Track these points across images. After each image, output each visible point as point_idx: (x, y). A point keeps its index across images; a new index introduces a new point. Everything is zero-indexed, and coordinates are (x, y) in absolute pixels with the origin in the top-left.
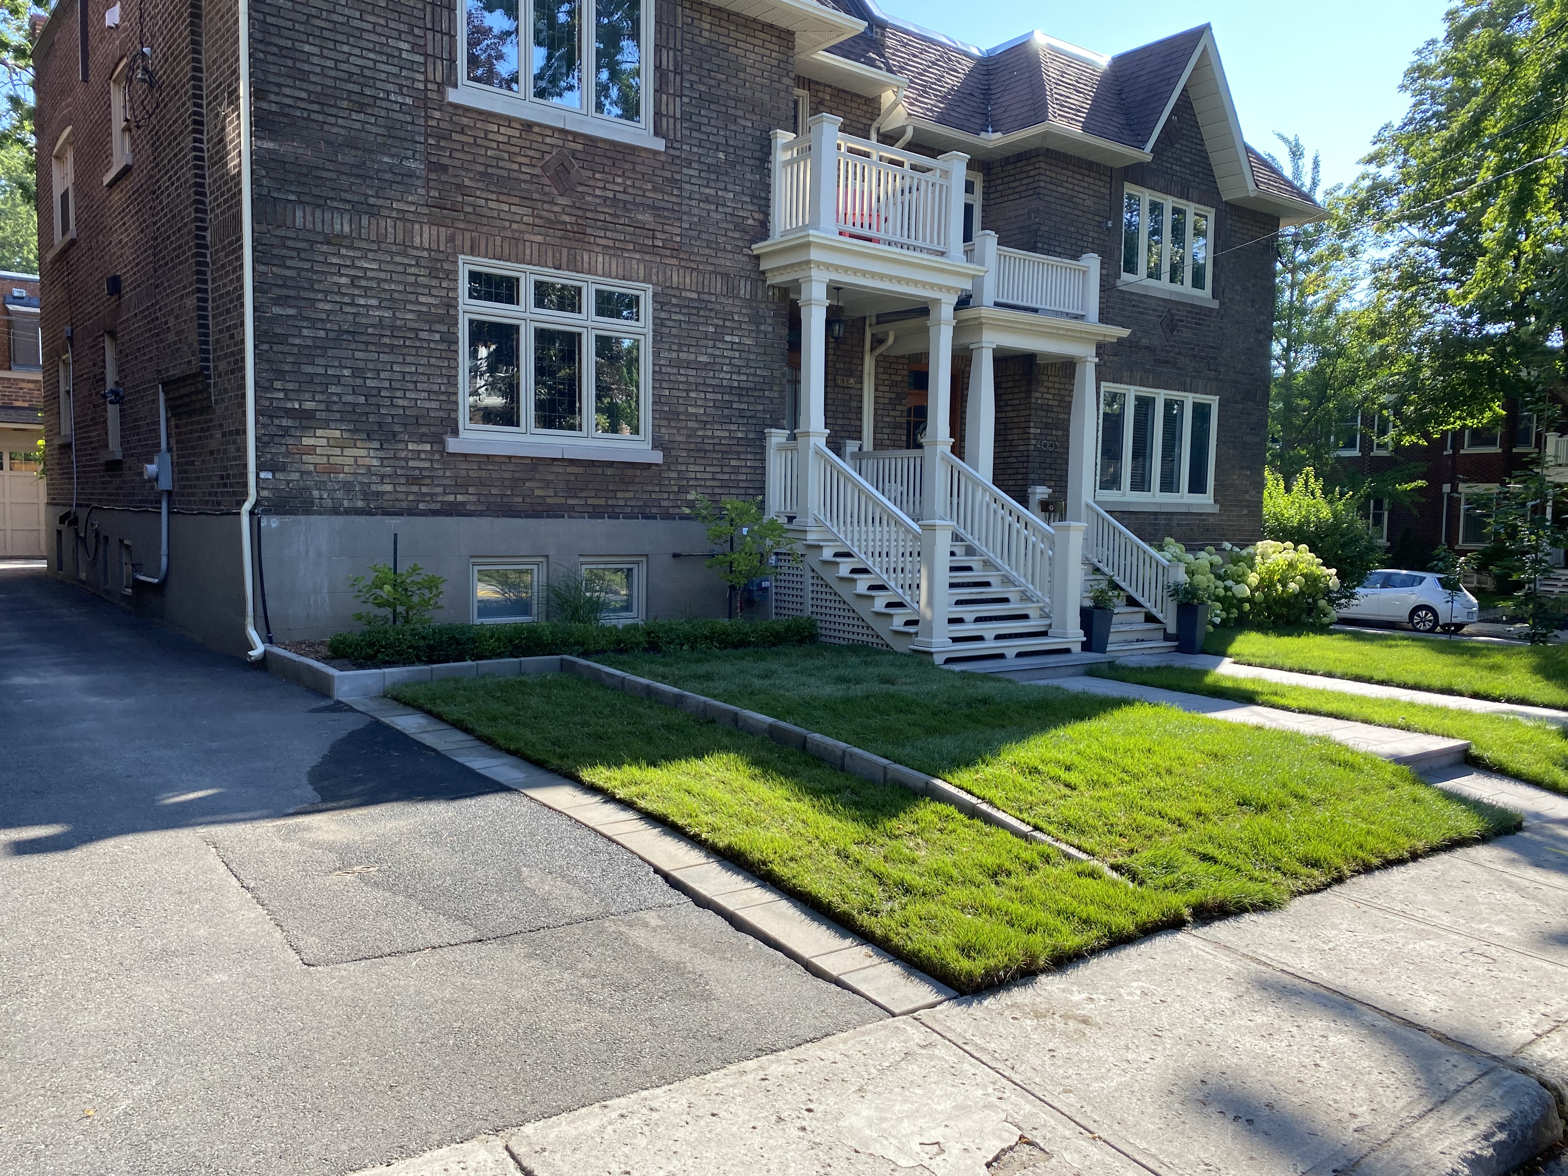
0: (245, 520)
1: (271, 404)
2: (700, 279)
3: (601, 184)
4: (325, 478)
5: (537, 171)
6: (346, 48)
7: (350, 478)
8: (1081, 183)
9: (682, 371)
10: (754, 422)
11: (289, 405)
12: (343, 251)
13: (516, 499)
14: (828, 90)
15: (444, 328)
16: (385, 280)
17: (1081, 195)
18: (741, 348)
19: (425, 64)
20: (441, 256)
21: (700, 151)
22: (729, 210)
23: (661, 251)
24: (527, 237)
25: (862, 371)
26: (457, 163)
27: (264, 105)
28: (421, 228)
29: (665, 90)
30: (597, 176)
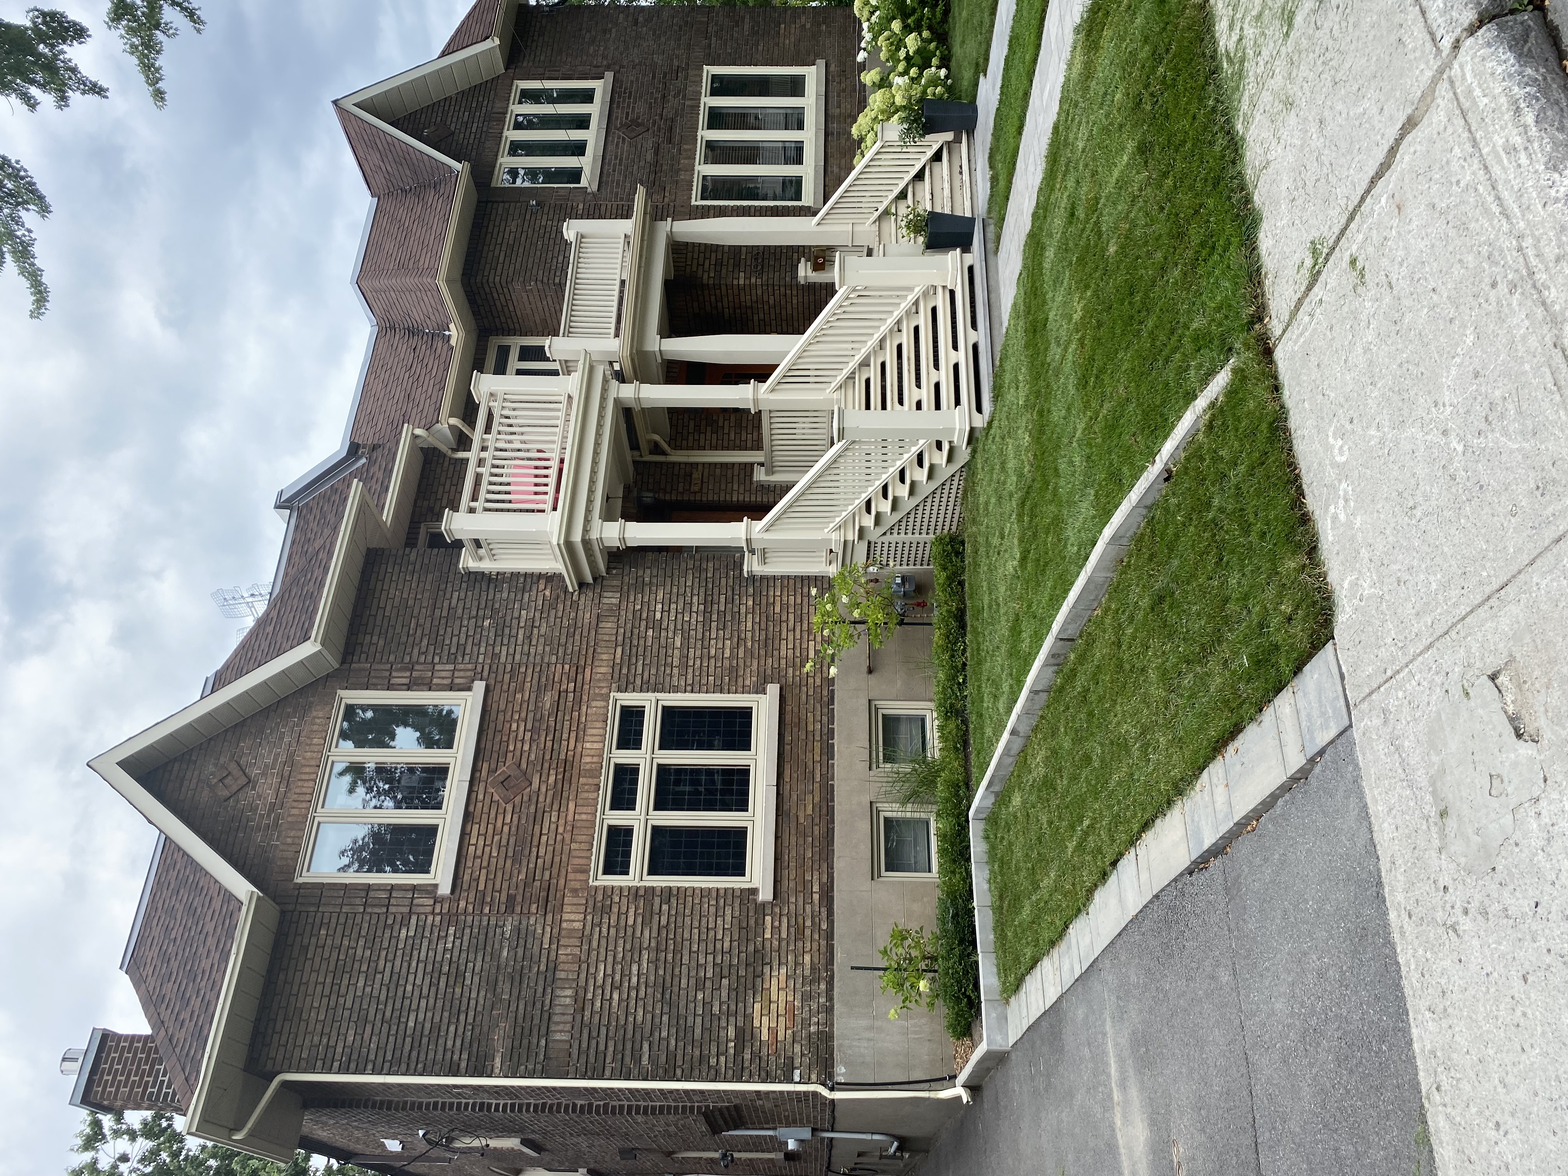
0: (838, 1095)
1: (730, 1068)
2: (603, 644)
3: (519, 745)
4: (798, 1020)
5: (509, 808)
6: (409, 988)
7: (798, 996)
8: (495, 236)
9: (691, 663)
10: (737, 587)
11: (732, 1051)
12: (590, 996)
13: (816, 832)
14: (419, 503)
15: (657, 900)
16: (615, 957)
17: (506, 236)
18: (667, 601)
19: (418, 914)
20: (591, 903)
21: (483, 644)
22: (538, 615)
23: (579, 685)
24: (570, 818)
25: (686, 464)
26: (505, 885)
27: (463, 1065)
28: (566, 921)
29: (427, 681)
30: (511, 748)
